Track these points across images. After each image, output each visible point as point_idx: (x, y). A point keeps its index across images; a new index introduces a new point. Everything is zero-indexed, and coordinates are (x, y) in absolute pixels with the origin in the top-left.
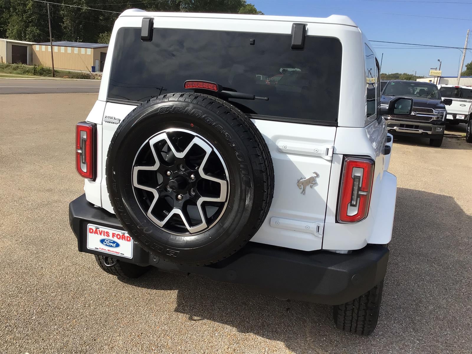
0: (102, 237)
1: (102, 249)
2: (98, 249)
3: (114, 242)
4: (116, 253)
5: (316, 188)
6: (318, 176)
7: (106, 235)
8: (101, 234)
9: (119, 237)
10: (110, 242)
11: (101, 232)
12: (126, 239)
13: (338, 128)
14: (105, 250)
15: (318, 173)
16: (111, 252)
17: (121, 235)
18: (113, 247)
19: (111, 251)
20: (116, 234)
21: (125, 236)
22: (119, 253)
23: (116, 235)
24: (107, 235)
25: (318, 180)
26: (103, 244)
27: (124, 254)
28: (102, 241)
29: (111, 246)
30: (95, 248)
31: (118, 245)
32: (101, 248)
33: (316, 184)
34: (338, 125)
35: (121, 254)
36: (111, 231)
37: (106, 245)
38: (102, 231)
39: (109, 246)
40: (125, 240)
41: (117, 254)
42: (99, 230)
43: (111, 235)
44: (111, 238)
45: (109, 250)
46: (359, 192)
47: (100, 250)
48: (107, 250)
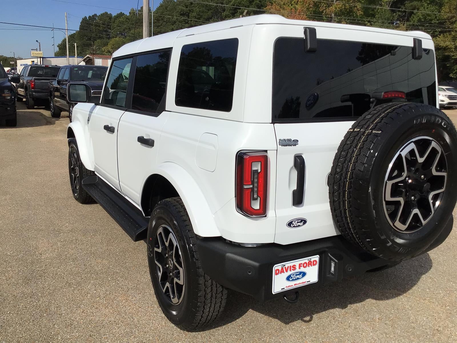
0: (289, 273)
1: (289, 286)
2: (284, 288)
3: (300, 273)
4: (303, 283)
7: (293, 270)
8: (287, 271)
9: (305, 265)
10: (296, 275)
11: (287, 268)
12: (312, 264)
16: (298, 285)
17: (307, 261)
18: (300, 278)
19: (300, 283)
20: (303, 263)
21: (311, 262)
23: (302, 265)
24: (294, 269)
26: (290, 280)
27: (310, 281)
28: (288, 278)
29: (298, 279)
30: (282, 289)
31: (304, 274)
35: (307, 282)
36: (296, 263)
37: (293, 280)
38: (288, 267)
39: (296, 279)
40: (311, 266)
41: (304, 284)
42: (285, 268)
43: (297, 267)
44: (298, 270)
45: (295, 285)
47: (287, 288)
48: (293, 285)
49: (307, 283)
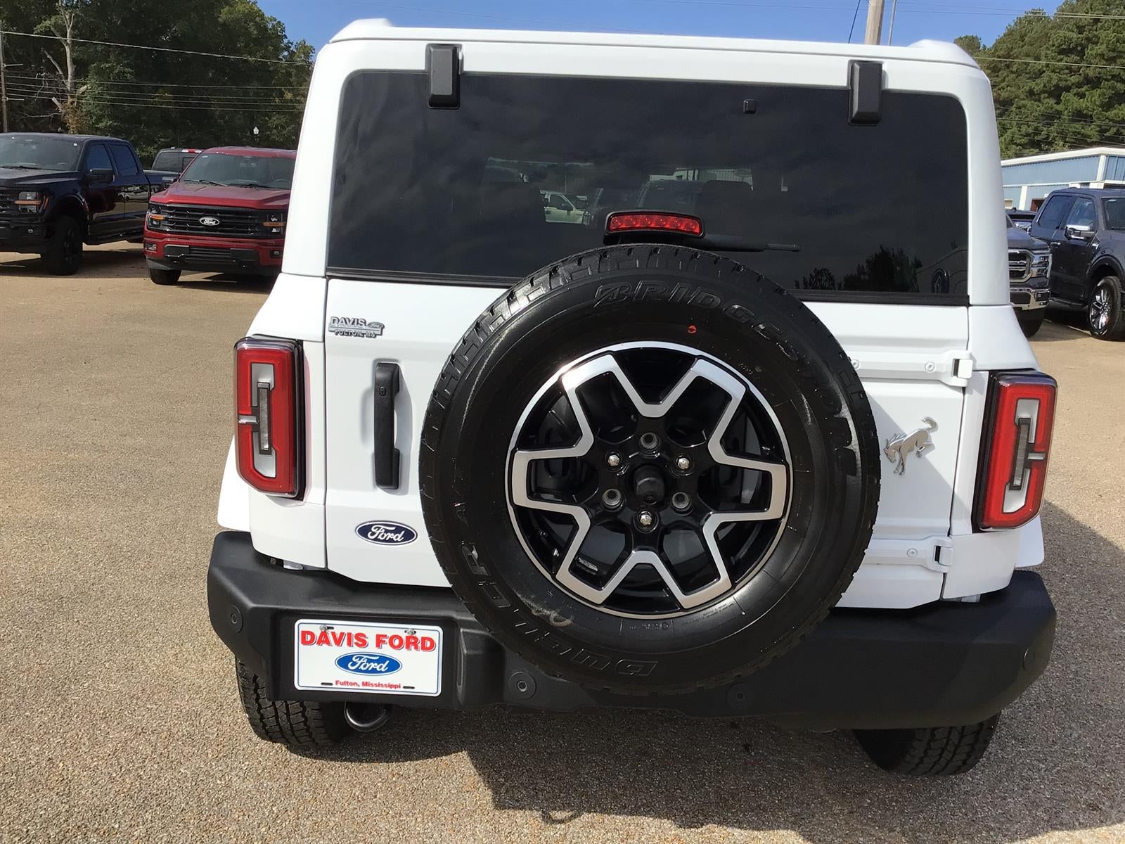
0: (345, 650)
1: (346, 683)
2: (331, 684)
3: (382, 659)
4: (391, 686)
5: (930, 456)
6: (934, 425)
7: (357, 644)
8: (338, 642)
9: (397, 642)
10: (369, 661)
11: (338, 636)
12: (420, 645)
13: (970, 308)
14: (354, 684)
15: (935, 419)
16: (374, 688)
17: (404, 636)
18: (381, 672)
19: (372, 685)
20: (390, 635)
21: (416, 639)
22: (399, 686)
23: (387, 640)
24: (360, 643)
25: (934, 437)
26: (349, 669)
27: (413, 688)
28: (344, 662)
29: (374, 671)
30: (322, 684)
31: (394, 666)
32: (342, 681)
33: (930, 446)
34: (971, 303)
35: (404, 687)
36: (371, 630)
37: (358, 670)
38: (342, 634)
39: (367, 671)
40: (416, 648)
41: (393, 689)
42: (334, 634)
43: (371, 641)
44: (372, 648)
45: (365, 684)
46: (1030, 454)
47: (339, 686)
48: (360, 683)
49: (402, 689)
